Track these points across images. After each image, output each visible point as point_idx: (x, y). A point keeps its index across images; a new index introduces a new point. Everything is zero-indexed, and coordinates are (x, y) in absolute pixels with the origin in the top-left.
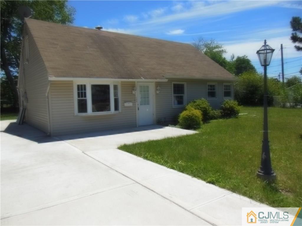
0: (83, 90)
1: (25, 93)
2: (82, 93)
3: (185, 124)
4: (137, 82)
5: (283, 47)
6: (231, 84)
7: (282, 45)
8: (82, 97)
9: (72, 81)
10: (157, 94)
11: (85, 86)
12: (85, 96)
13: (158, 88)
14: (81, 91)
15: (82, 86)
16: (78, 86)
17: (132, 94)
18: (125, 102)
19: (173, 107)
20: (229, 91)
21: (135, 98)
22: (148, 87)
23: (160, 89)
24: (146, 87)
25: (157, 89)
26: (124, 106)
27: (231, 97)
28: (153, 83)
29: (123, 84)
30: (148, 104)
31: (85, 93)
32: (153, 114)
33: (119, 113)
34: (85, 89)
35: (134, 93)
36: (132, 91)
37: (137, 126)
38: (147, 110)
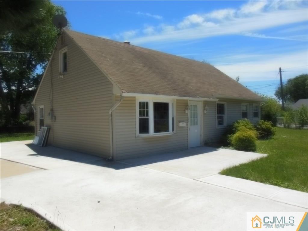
0: (145, 108)
1: (52, 110)
2: (144, 111)
3: (242, 145)
4: (190, 101)
5: (282, 70)
6: (258, 105)
7: (280, 69)
8: (144, 115)
9: (135, 97)
10: (204, 114)
11: (147, 103)
12: (147, 115)
13: (207, 107)
14: (143, 109)
15: (144, 103)
16: (140, 103)
17: (185, 113)
18: (180, 122)
19: (217, 128)
20: (257, 111)
21: (187, 118)
22: (196, 106)
23: (208, 109)
24: (195, 106)
25: (205, 108)
26: (179, 126)
27: (258, 118)
28: (201, 102)
29: (178, 102)
30: (197, 124)
31: (147, 112)
32: (201, 135)
33: (174, 133)
34: (147, 107)
35: (187, 112)
36: (185, 111)
37: (189, 148)
38: (196, 131)
